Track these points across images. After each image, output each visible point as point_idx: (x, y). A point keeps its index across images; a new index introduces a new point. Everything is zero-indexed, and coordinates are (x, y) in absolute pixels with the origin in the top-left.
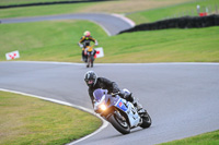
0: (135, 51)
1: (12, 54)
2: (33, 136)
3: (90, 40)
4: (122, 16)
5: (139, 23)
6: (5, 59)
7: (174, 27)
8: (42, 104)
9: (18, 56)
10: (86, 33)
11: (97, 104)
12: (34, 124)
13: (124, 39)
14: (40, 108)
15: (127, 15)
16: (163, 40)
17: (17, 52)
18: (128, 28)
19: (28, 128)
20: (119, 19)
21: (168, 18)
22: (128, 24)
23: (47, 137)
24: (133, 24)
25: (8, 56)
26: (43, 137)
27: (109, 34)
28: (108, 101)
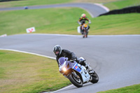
0: (110, 27)
1: (30, 29)
2: (44, 82)
3: (86, 19)
4: (101, 5)
5: (112, 9)
6: (26, 32)
7: (134, 12)
8: (50, 61)
9: (34, 30)
10: (83, 15)
11: (61, 67)
12: (44, 74)
13: (102, 19)
14: (49, 64)
15: (104, 4)
16: (127, 21)
17: (33, 28)
18: (104, 12)
19: (40, 76)
20: (99, 7)
21: (130, 6)
22: (105, 10)
23: (53, 82)
24: (108, 10)
25: (28, 30)
26: (50, 83)
27: (93, 17)
28: (68, 65)
